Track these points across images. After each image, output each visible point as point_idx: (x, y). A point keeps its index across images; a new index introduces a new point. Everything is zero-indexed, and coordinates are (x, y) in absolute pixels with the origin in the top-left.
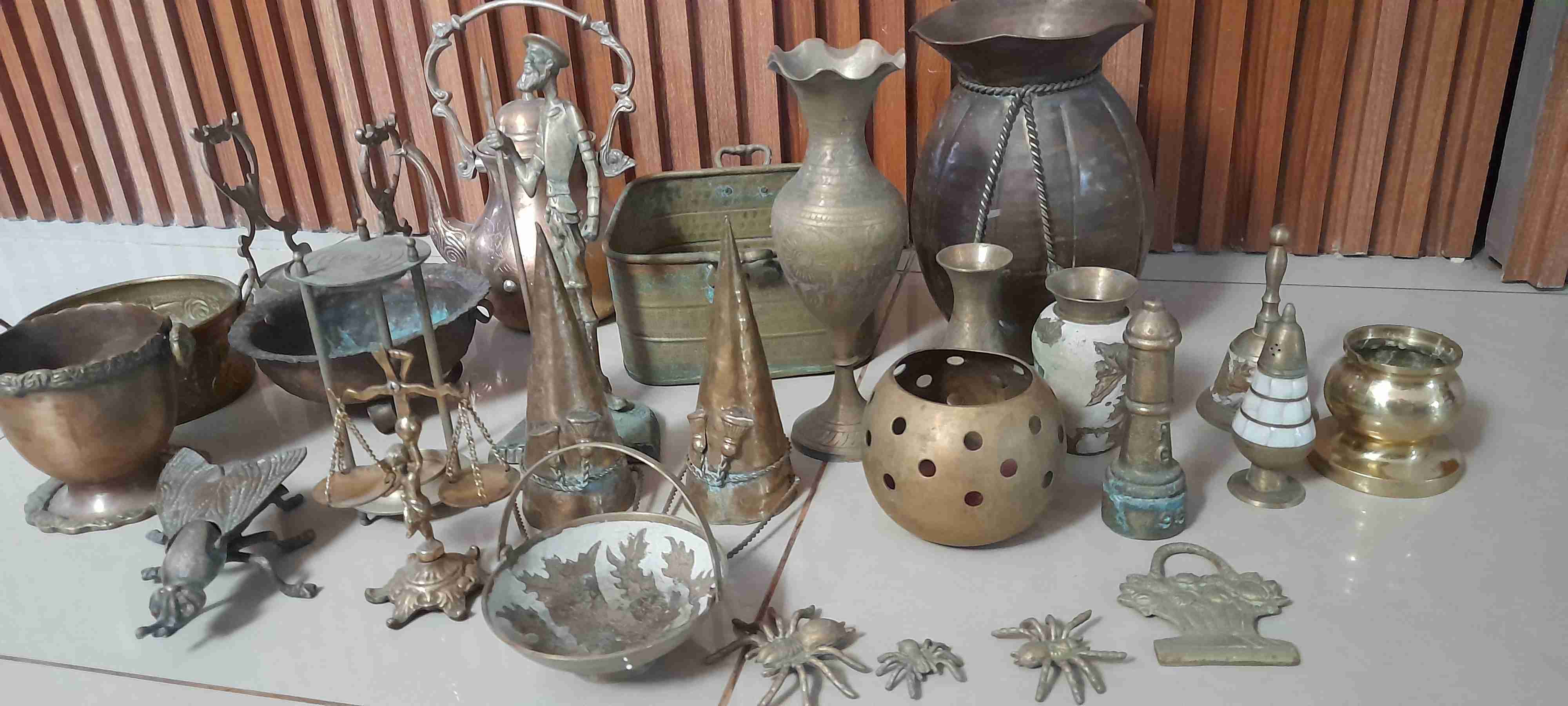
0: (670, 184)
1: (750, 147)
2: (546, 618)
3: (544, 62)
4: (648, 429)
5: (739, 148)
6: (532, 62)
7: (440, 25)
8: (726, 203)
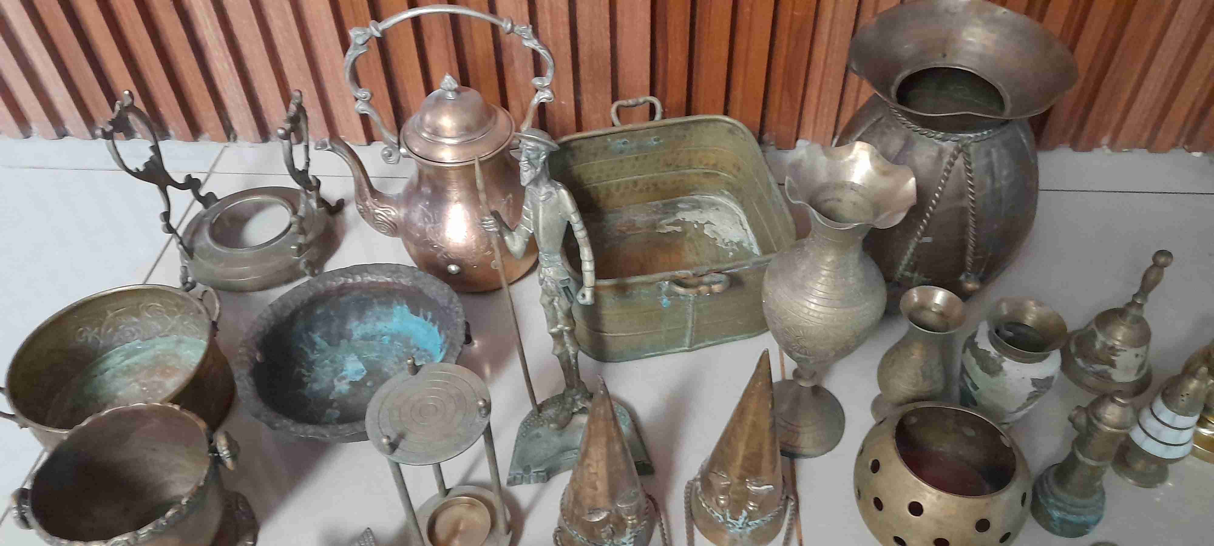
0: (574, 144)
1: (641, 100)
3: (538, 157)
5: (632, 102)
6: (529, 160)
7: (358, 33)
8: (621, 152)
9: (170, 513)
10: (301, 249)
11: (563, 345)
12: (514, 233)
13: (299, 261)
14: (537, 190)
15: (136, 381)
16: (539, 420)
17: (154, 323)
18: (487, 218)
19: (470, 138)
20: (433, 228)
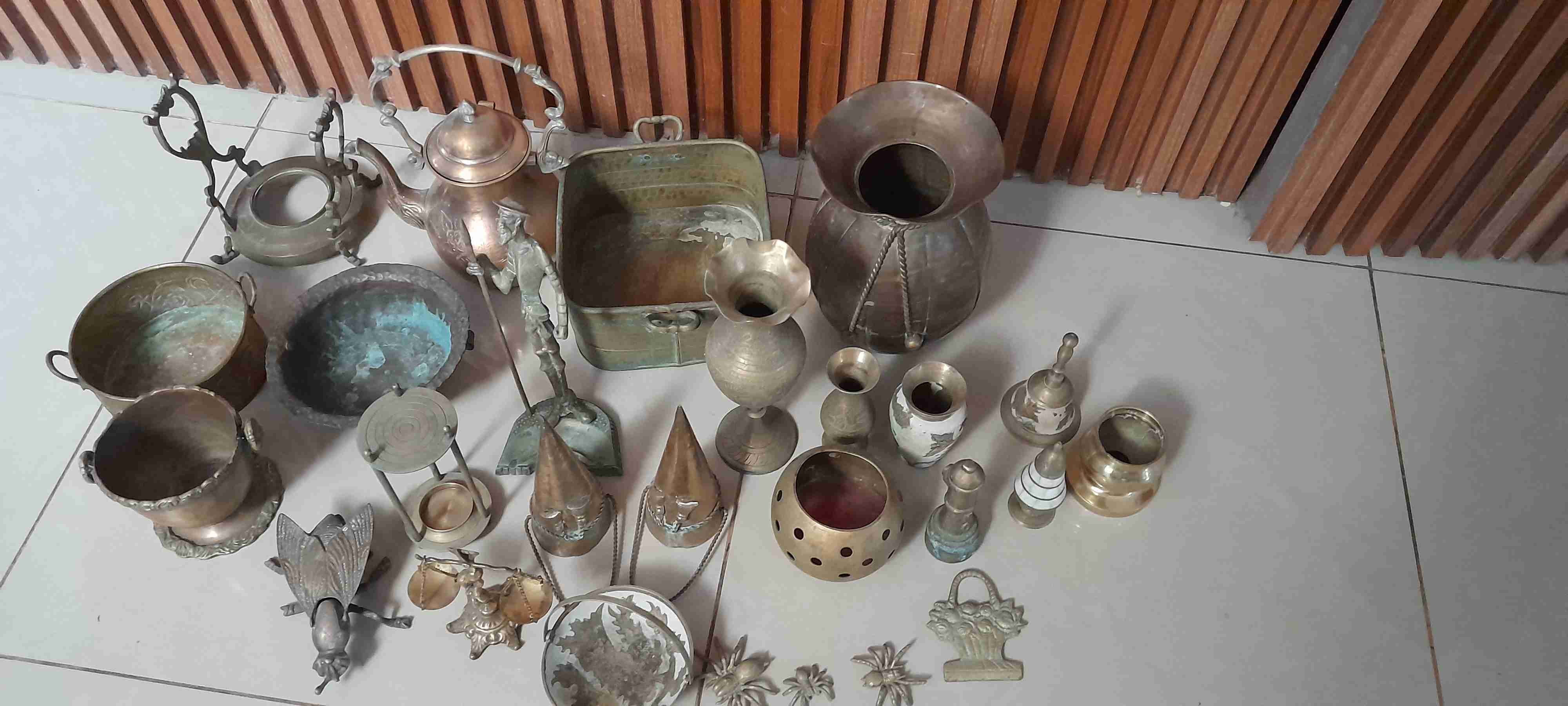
1: (664, 118)
2: (578, 667)
3: (514, 222)
4: (610, 443)
5: (655, 119)
6: (505, 224)
7: (380, 62)
8: (644, 164)
9: (204, 484)
10: (335, 233)
11: (549, 363)
12: (501, 273)
13: (335, 242)
14: (517, 244)
15: (184, 346)
16: (532, 420)
17: (199, 293)
18: (473, 265)
19: (484, 161)
20: (453, 233)
